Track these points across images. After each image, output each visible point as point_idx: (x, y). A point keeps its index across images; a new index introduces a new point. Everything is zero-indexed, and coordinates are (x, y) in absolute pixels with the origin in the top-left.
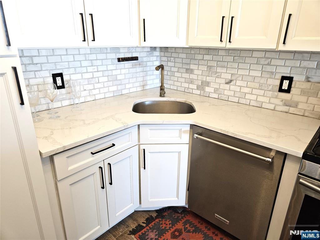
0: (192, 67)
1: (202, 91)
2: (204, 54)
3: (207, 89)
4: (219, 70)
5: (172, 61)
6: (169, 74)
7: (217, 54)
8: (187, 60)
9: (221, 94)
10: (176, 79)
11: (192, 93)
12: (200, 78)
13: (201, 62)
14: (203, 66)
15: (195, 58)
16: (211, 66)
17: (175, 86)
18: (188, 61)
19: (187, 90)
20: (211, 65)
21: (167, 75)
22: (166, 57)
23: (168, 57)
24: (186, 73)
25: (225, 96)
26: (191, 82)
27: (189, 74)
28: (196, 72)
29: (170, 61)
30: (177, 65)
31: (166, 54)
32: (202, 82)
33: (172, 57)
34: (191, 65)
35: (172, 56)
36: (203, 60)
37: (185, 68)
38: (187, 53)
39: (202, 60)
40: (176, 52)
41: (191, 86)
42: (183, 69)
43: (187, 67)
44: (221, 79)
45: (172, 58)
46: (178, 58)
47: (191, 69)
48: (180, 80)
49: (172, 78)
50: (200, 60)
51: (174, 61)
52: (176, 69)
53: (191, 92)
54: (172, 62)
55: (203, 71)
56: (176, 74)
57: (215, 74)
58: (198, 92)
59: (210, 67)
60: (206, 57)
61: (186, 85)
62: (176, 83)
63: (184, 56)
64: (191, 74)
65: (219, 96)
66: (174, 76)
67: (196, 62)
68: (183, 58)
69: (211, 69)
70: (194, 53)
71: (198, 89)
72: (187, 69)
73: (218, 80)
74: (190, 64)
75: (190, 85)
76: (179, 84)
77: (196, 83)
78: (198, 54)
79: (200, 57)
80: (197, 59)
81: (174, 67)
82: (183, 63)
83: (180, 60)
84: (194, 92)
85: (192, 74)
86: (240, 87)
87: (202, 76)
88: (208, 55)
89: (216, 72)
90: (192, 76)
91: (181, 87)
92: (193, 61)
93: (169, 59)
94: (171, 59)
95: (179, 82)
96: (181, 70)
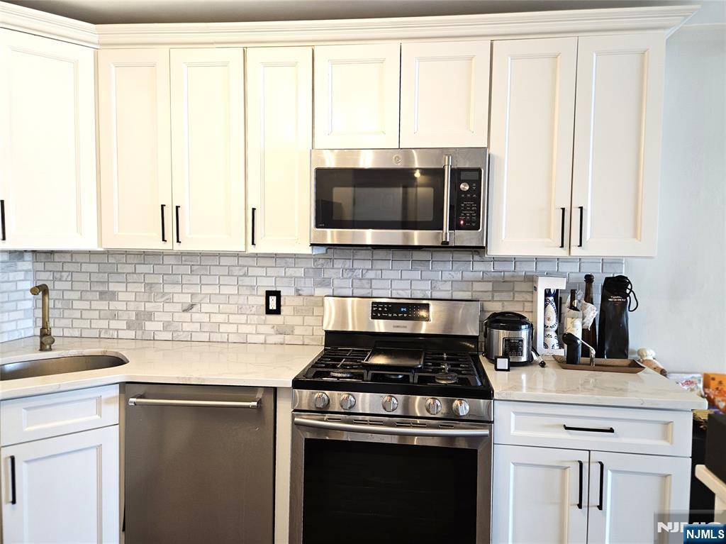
0: (113, 287)
1: (138, 332)
2: (136, 264)
3: (149, 326)
4: (168, 289)
5: (64, 279)
6: (59, 305)
7: (161, 263)
8: (101, 275)
9: (177, 331)
10: (77, 314)
11: (118, 338)
12: (132, 306)
13: (130, 278)
14: (135, 284)
15: (119, 271)
16: (152, 284)
17: (76, 330)
18: (104, 277)
19: (106, 332)
20: (153, 282)
21: (54, 308)
22: (51, 271)
23: (54, 272)
24: (101, 299)
25: (185, 333)
26: (114, 316)
27: (107, 302)
28: (121, 296)
29: (60, 280)
30: (76, 286)
31: (50, 266)
32: (137, 315)
33: (66, 272)
34: (110, 284)
35: (65, 269)
36: (135, 273)
37: (97, 291)
38: (99, 263)
39: (133, 273)
40: (74, 261)
41: (114, 324)
42: (94, 293)
43: (101, 288)
44: (173, 304)
45: (65, 274)
46: (81, 272)
47: (112, 292)
48: (86, 314)
49: (67, 313)
50: (129, 273)
51: (69, 279)
52: (76, 295)
53: (116, 337)
54: (66, 281)
55: (137, 294)
56: (77, 305)
57: (162, 297)
58: (131, 334)
59: (150, 286)
60: (140, 268)
61: (104, 324)
62: (77, 323)
63: (94, 268)
64: (111, 300)
65: (174, 335)
66: (72, 309)
67: (123, 278)
68: (90, 273)
69: (152, 289)
70: (114, 262)
71: (129, 328)
72: (101, 293)
73: (168, 307)
74: (108, 282)
75: (111, 322)
76: (86, 324)
77: (125, 317)
78: (124, 263)
79: (129, 268)
80: (124, 273)
81: (72, 290)
82: (91, 282)
83: (86, 277)
84: (122, 334)
85: (115, 301)
86: (208, 315)
87: (136, 303)
88: (144, 264)
89: (164, 294)
90: (114, 305)
91: (92, 330)
92: (114, 278)
93: (58, 275)
94: (61, 276)
95: (84, 319)
96: (89, 296)
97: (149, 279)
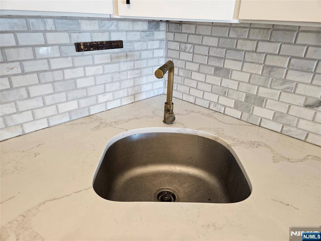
0: (229, 64)
1: (244, 114)
2: (259, 41)
3: (258, 111)
4: (292, 76)
5: (187, 50)
6: (181, 73)
7: (293, 42)
8: (219, 50)
9: (289, 125)
10: (194, 84)
11: (224, 114)
12: (244, 87)
13: (248, 57)
14: (253, 65)
15: (239, 47)
16: (273, 67)
17: (192, 97)
18: (221, 53)
19: (215, 106)
20: (275, 64)
21: (178, 75)
22: (178, 42)
23: (181, 42)
24: (215, 74)
25: (300, 131)
26: (225, 93)
27: (220, 79)
28: (235, 75)
29: (184, 51)
30: (198, 59)
31: (178, 37)
32: (247, 97)
33: (190, 43)
34: (226, 61)
35: (189, 41)
36: (255, 52)
37: (212, 66)
38: (219, 37)
39: (253, 52)
40: (197, 33)
41: (223, 100)
42: (210, 68)
43: (219, 64)
44: (294, 96)
45: (189, 46)
46: (202, 45)
47: (227, 69)
48: (201, 86)
49: (187, 81)
50: (249, 51)
51: (191, 51)
52: (195, 67)
53: (222, 112)
54: (189, 52)
55: (253, 75)
56: (195, 76)
57: (282, 84)
58: (238, 114)
59: (270, 69)
60: (264, 47)
61: (214, 98)
62: (193, 92)
63: (213, 42)
64: (224, 77)
65: (284, 129)
66: (191, 78)
67: (240, 56)
68: (210, 47)
69: (272, 73)
70: (235, 36)
71: (236, 107)
72: (217, 69)
73: (285, 97)
74: (225, 59)
75: (221, 98)
76: (199, 94)
77: (235, 96)
78: (245, 39)
79: (250, 46)
80: (242, 51)
81: (192, 62)
82: (209, 56)
83: (205, 50)
84: (228, 111)
85: (228, 78)
87: (249, 85)
88: (269, 41)
89: (285, 81)
90: (226, 82)
91: (203, 100)
92: (231, 54)
93: (183, 46)
94: (186, 48)
95: (199, 90)
96: (205, 69)
97: (270, 61)
